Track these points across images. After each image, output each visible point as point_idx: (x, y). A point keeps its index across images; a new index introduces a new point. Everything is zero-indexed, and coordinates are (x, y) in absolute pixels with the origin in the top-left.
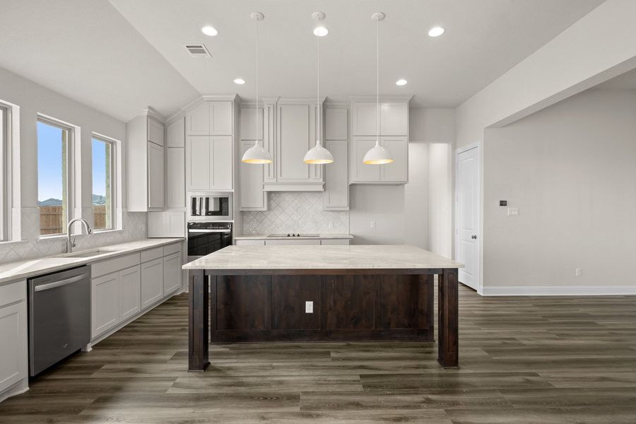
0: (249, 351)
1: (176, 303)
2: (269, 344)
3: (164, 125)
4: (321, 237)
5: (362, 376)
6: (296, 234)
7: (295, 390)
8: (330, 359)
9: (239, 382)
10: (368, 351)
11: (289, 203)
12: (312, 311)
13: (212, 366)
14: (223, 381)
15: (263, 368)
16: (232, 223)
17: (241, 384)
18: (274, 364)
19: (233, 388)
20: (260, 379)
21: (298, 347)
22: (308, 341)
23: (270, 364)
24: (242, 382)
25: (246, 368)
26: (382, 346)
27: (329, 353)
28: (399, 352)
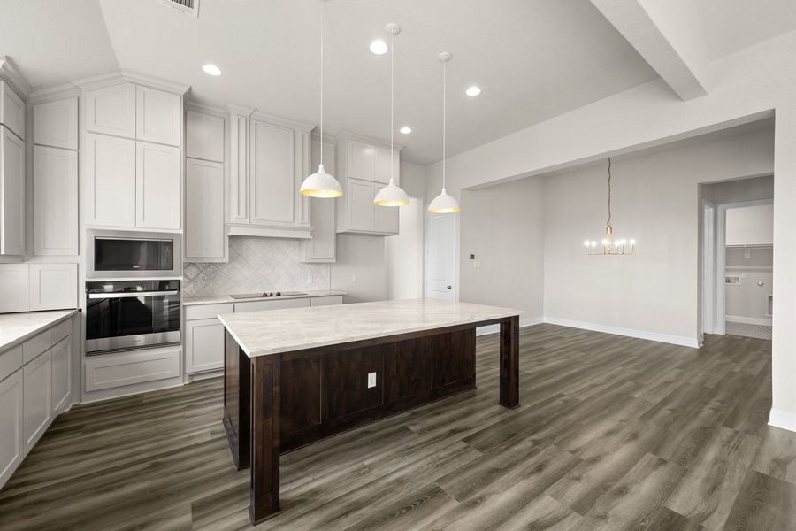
0: (311, 458)
1: (83, 426)
2: (327, 442)
3: (25, 100)
4: (310, 294)
5: (466, 440)
6: (275, 292)
7: (427, 483)
8: (416, 435)
9: (351, 505)
10: (439, 414)
11: (254, 252)
12: (374, 385)
13: (284, 501)
14: (326, 513)
15: (359, 473)
16: (179, 281)
17: (357, 506)
18: (366, 463)
19: (351, 516)
20: (372, 488)
21: (367, 432)
22: (371, 422)
23: (360, 464)
24: (355, 502)
25: (337, 481)
26: (444, 405)
27: (406, 429)
28: (463, 406)
